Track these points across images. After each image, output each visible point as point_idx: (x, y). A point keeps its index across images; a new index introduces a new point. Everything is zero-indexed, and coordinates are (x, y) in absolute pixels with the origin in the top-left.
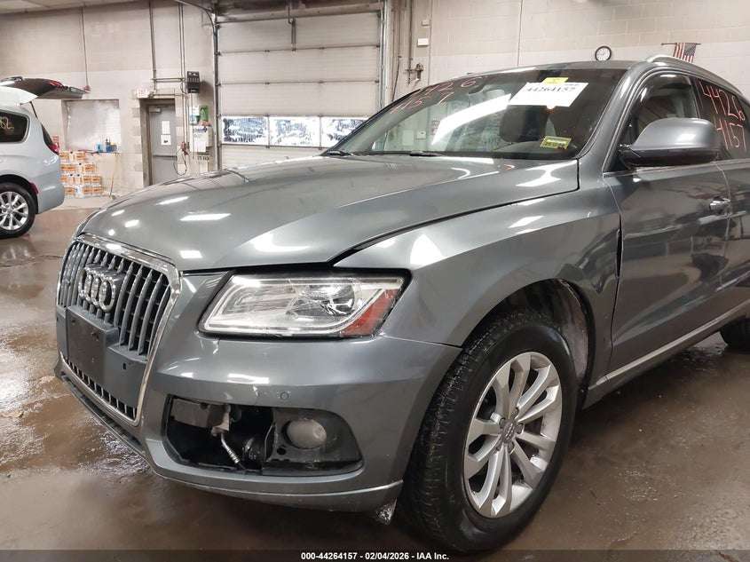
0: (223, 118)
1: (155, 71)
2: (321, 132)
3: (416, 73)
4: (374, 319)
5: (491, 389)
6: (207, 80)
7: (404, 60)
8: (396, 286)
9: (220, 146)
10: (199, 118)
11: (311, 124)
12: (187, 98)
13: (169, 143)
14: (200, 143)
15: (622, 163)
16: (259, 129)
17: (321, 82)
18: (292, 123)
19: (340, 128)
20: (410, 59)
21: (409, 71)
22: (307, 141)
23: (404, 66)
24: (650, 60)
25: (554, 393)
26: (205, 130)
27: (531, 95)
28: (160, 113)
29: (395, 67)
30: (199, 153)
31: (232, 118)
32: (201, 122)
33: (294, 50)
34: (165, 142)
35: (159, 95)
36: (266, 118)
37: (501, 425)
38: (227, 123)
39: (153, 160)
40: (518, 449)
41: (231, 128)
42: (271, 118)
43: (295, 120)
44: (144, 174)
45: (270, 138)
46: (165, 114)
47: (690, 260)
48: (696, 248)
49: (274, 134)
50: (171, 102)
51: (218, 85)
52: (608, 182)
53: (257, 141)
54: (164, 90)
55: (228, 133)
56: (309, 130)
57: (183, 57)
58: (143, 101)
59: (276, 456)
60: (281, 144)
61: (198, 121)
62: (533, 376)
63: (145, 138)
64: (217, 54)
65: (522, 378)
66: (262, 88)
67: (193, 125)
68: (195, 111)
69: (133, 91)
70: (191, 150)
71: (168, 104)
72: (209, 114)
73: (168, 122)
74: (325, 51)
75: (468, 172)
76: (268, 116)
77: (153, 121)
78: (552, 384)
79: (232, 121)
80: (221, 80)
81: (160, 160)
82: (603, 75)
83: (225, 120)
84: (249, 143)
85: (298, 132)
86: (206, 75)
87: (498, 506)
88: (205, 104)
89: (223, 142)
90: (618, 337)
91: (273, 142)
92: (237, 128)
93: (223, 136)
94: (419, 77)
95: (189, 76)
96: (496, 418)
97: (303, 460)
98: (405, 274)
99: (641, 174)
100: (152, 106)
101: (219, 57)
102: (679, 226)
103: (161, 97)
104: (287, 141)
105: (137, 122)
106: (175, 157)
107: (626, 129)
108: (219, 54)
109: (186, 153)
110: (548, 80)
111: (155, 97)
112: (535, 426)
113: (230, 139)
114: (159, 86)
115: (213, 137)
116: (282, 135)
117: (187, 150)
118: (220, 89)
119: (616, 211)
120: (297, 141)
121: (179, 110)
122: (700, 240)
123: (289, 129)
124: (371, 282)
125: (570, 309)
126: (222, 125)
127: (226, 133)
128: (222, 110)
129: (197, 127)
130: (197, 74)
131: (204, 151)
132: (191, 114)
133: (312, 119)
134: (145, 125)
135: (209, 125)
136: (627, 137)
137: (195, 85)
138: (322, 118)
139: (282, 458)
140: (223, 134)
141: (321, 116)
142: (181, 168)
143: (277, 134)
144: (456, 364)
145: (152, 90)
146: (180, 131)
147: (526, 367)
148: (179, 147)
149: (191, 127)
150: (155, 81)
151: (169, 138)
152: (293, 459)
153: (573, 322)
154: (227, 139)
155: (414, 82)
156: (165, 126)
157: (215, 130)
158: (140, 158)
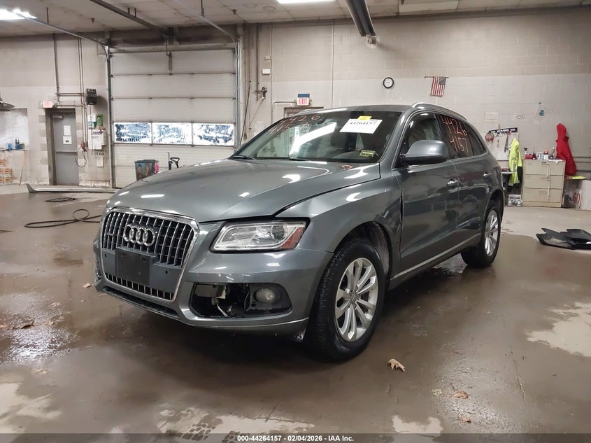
0: (115, 124)
1: (58, 88)
2: (193, 134)
3: (262, 93)
4: (294, 241)
5: (346, 275)
6: (102, 95)
7: (253, 84)
8: (303, 226)
9: (113, 145)
10: (95, 123)
11: (186, 128)
12: (85, 108)
13: (70, 143)
14: (97, 142)
15: (401, 164)
16: (144, 132)
17: (192, 98)
18: (170, 127)
19: (208, 131)
20: (258, 84)
21: (257, 92)
22: (182, 140)
23: (253, 88)
24: (414, 106)
25: (374, 280)
26: (101, 133)
27: (351, 127)
28: (62, 119)
29: (247, 88)
30: (96, 150)
31: (122, 124)
32: (98, 126)
33: (171, 74)
34: (67, 141)
35: (62, 106)
36: (150, 124)
37: (350, 295)
38: (119, 127)
39: (56, 155)
40: (358, 308)
41: (122, 131)
42: (154, 124)
43: (172, 125)
44: (49, 167)
45: (153, 138)
46: (66, 120)
47: (444, 214)
48: (449, 207)
49: (156, 135)
50: (72, 111)
51: (111, 99)
52: (395, 174)
53: (143, 141)
54: (66, 102)
55: (119, 135)
56: (184, 132)
57: (81, 77)
58: (47, 110)
59: (251, 308)
60: (161, 143)
61: (95, 126)
62: (363, 271)
63: (50, 139)
64: (110, 76)
65: (359, 270)
66: (146, 101)
67: (92, 129)
68: (92, 117)
69: (39, 102)
70: (90, 147)
71: (70, 113)
72: (104, 121)
73: (69, 127)
74: (194, 76)
75: (328, 171)
76: (151, 122)
77: (56, 126)
78: (373, 275)
79: (122, 126)
80: (114, 95)
81: (63, 155)
82: (390, 116)
83: (117, 126)
84: (136, 142)
85: (175, 134)
86: (102, 91)
87: (350, 336)
88: (100, 113)
89: (116, 142)
90: (403, 252)
91: (155, 141)
92: (127, 131)
93: (115, 137)
94: (264, 96)
95: (88, 93)
96: (348, 291)
97: (264, 308)
98: (307, 220)
99: (412, 169)
100: (55, 115)
101: (112, 79)
102: (439, 194)
103: (63, 107)
104: (167, 141)
105: (43, 126)
106: (76, 154)
107: (402, 145)
108: (112, 76)
109: (85, 150)
110: (361, 117)
111: (58, 107)
112: (365, 296)
113: (121, 140)
114: (62, 99)
115: (107, 138)
116: (162, 136)
117: (86, 148)
118: (113, 103)
119: (399, 188)
120: (175, 140)
121: (79, 118)
122: (452, 202)
123: (168, 131)
124: (292, 224)
125: (379, 238)
126: (115, 129)
127: (117, 135)
128: (114, 117)
129: (94, 131)
130: (94, 90)
131: (101, 148)
132: (89, 120)
133: (185, 124)
134: (50, 129)
135: (104, 129)
136: (403, 150)
137: (93, 99)
138: (194, 124)
139: (254, 308)
140: (115, 136)
141: (192, 122)
142: (81, 161)
143: (159, 135)
144: (330, 262)
145: (56, 102)
146: (80, 133)
147: (361, 265)
148: (79, 146)
149: (90, 131)
150: (59, 95)
151: (70, 139)
152: (259, 309)
153: (381, 245)
154: (118, 139)
155: (260, 100)
156: (67, 129)
157: (109, 133)
158: (45, 154)
